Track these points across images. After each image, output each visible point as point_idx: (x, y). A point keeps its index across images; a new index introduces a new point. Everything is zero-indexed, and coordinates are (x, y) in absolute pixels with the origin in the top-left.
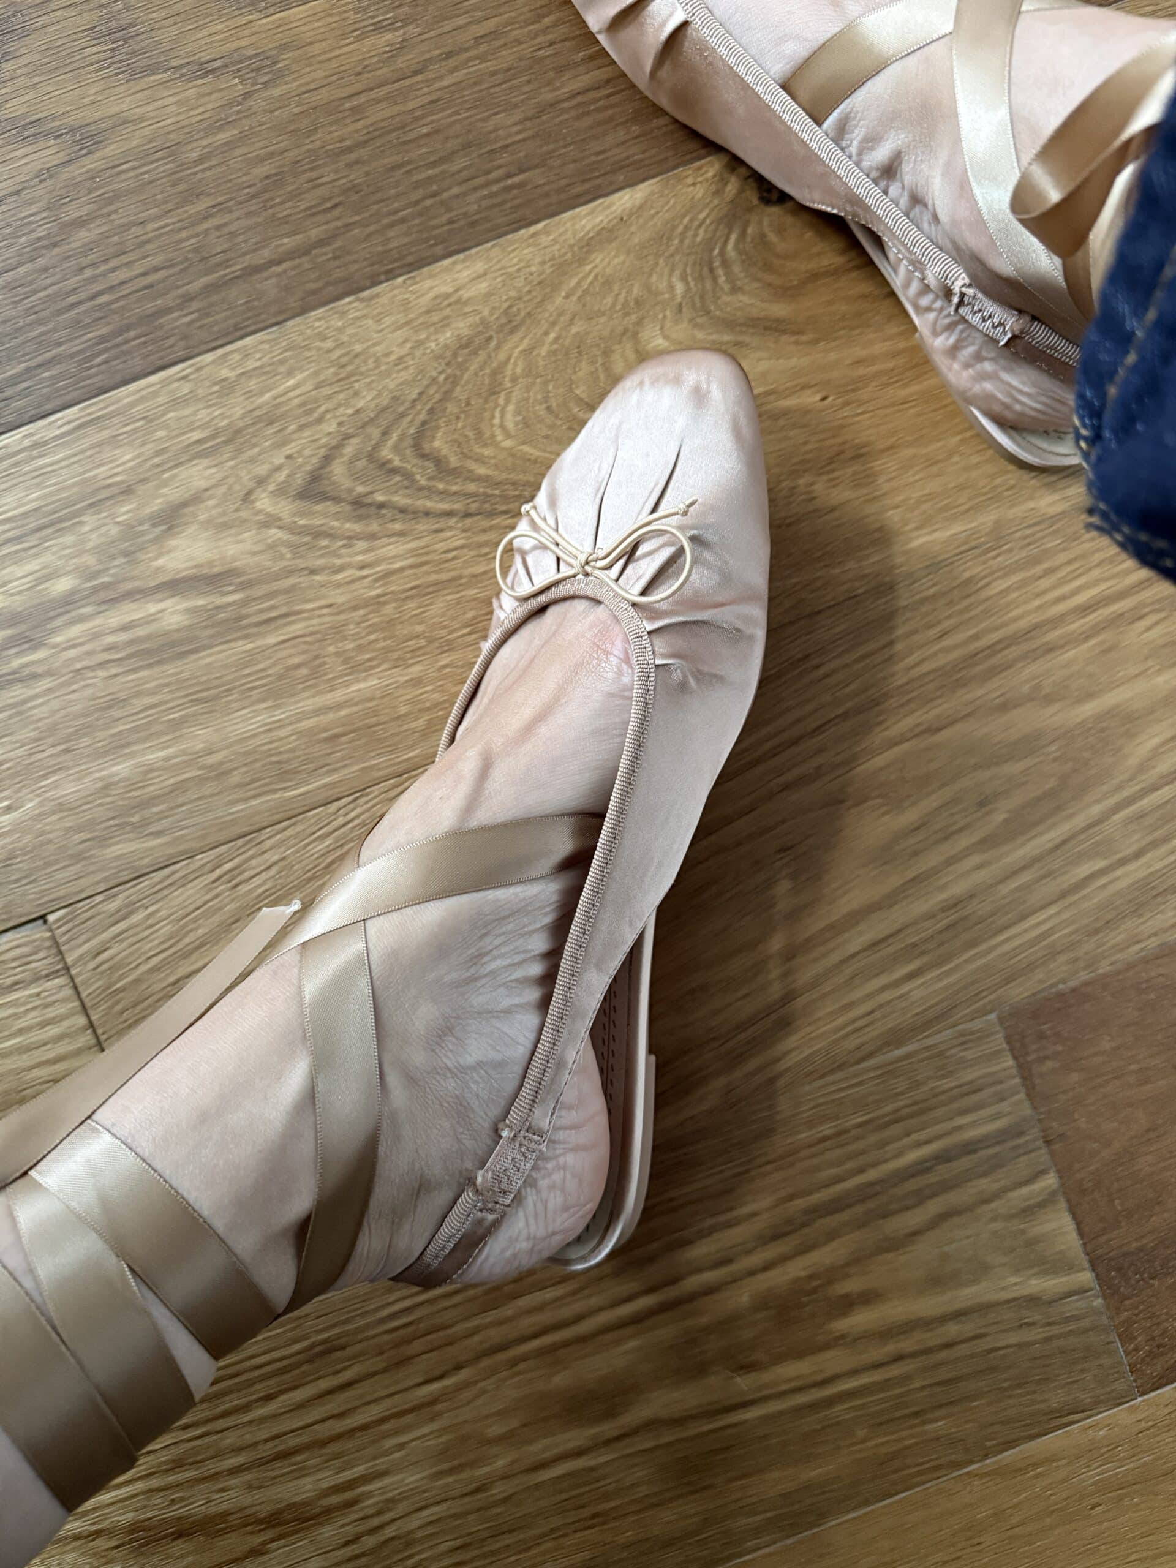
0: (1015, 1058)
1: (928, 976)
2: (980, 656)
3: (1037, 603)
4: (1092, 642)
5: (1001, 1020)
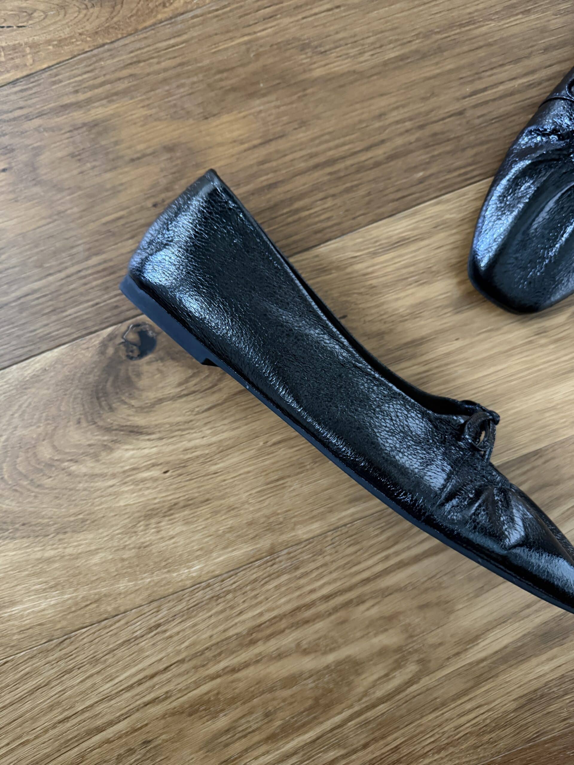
2: (263, 626)
3: (298, 593)
4: (333, 617)
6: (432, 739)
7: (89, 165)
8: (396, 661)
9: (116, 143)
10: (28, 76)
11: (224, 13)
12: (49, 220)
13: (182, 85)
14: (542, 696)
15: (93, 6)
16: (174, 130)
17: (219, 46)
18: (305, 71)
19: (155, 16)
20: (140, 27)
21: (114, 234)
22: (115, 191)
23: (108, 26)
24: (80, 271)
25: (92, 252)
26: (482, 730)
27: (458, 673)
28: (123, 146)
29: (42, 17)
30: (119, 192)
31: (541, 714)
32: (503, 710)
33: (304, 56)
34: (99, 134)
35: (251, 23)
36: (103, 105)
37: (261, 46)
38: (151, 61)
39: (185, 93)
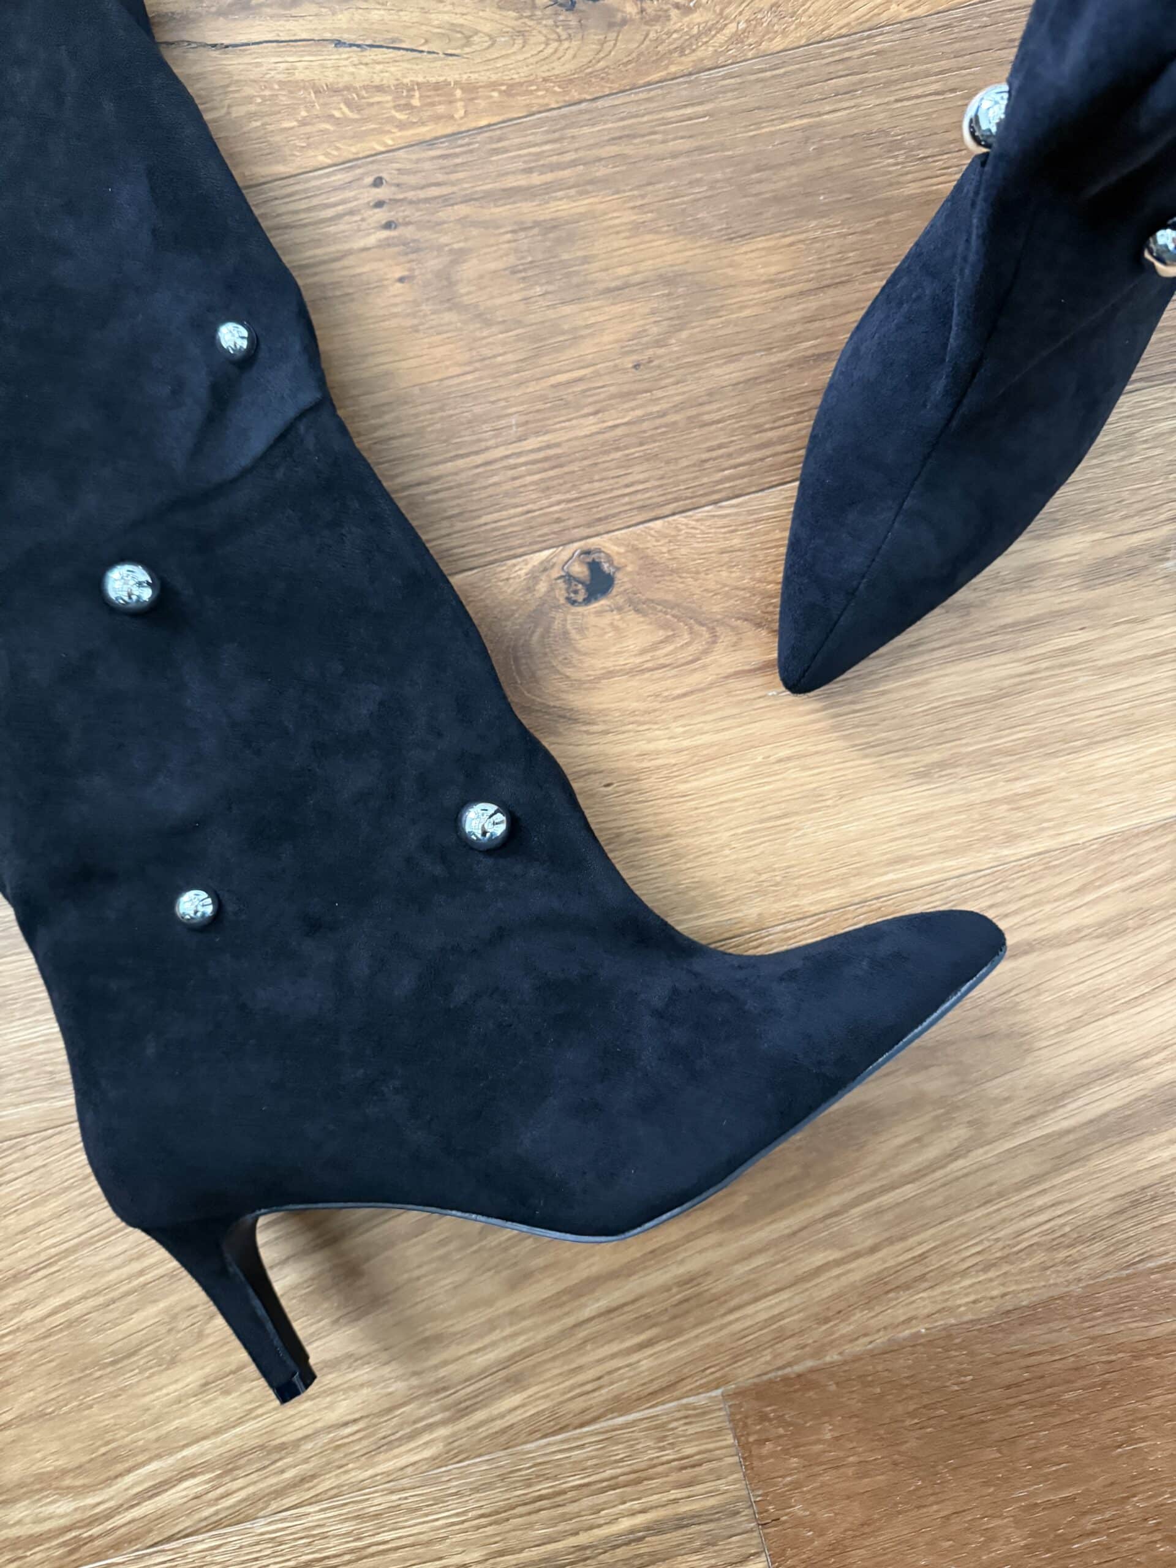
0: (735, 1437)
1: (658, 1348)
5: (726, 1397)
6: (978, 1248)
7: (538, 290)
8: (936, 1118)
9: (586, 260)
10: (454, 134)
11: (773, 77)
12: (468, 369)
13: (698, 182)
14: (1153, 1199)
15: (570, 38)
16: (679, 251)
17: (760, 128)
18: (891, 185)
19: (667, 67)
20: (641, 82)
21: (567, 404)
22: (576, 338)
23: (591, 73)
24: (507, 457)
25: (531, 427)
26: (1055, 1243)
27: (1028, 1148)
28: (596, 265)
29: (486, 44)
30: (583, 337)
31: (1151, 1226)
32: (1089, 1214)
33: (891, 161)
34: (559, 241)
35: (816, 96)
36: (568, 197)
37: (828, 137)
38: (653, 137)
39: (699, 196)
